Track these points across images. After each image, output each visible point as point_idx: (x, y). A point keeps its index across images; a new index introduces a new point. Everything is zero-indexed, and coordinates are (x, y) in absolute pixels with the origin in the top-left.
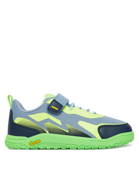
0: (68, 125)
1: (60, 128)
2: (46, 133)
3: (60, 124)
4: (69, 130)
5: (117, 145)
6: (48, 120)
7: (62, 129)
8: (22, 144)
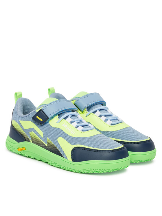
0: (48, 139)
1: (41, 140)
2: (30, 142)
3: (42, 136)
4: (48, 144)
5: (86, 171)
6: (33, 130)
7: (42, 141)
8: (13, 148)
